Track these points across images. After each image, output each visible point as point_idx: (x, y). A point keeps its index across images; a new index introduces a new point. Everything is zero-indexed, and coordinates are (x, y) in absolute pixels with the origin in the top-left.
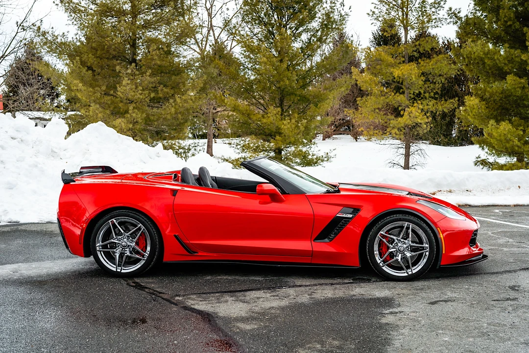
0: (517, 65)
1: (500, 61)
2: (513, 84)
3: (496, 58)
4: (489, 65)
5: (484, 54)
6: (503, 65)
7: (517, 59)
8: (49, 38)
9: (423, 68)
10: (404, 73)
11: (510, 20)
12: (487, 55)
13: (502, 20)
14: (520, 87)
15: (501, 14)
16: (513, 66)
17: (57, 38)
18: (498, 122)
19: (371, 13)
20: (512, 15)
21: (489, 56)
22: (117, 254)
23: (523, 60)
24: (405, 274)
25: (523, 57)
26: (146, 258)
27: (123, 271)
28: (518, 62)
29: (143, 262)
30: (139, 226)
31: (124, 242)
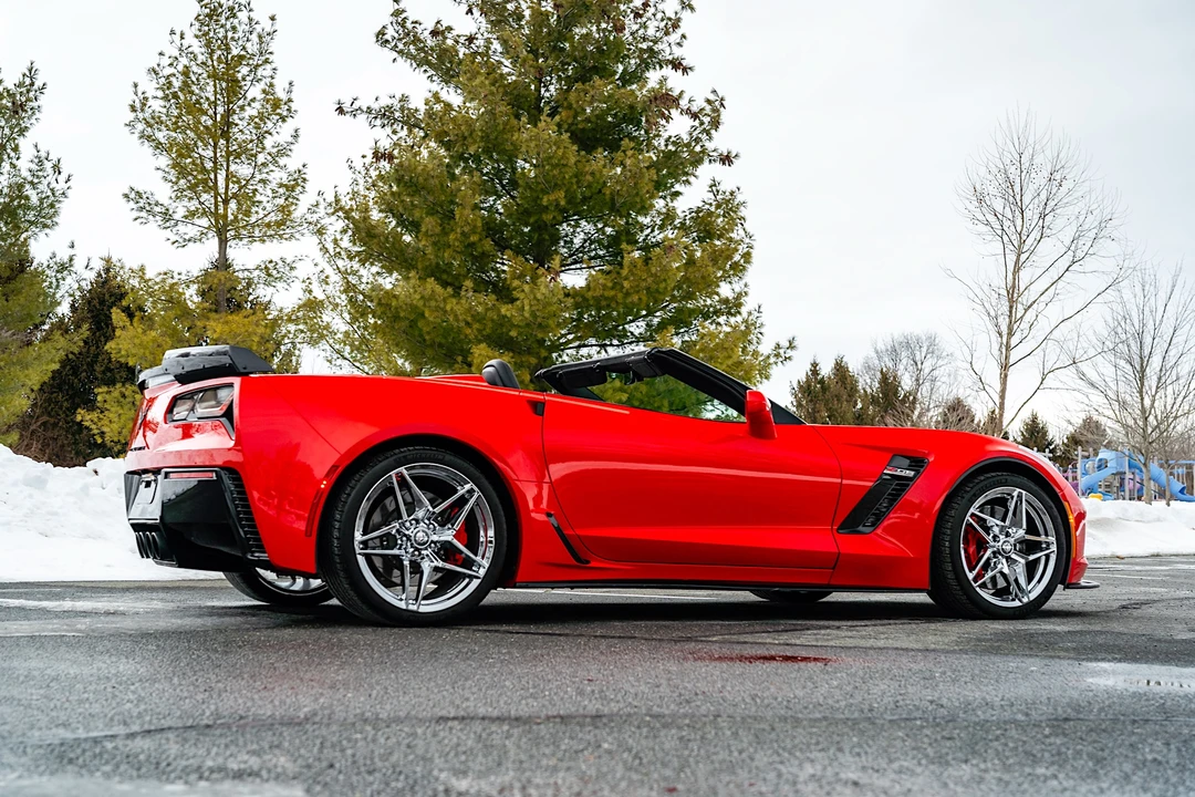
0: (490, 325)
1: (456, 316)
3: (448, 308)
4: (428, 323)
5: (422, 297)
6: (462, 324)
7: (489, 314)
11: (475, 233)
12: (430, 299)
13: (459, 230)
15: (457, 217)
16: (481, 327)
19: (132, 195)
20: (479, 223)
21: (433, 304)
22: (406, 563)
23: (506, 316)
24: (1017, 603)
25: (503, 311)
26: (482, 572)
27: (423, 609)
28: (493, 320)
29: (476, 583)
30: (467, 487)
31: (420, 533)
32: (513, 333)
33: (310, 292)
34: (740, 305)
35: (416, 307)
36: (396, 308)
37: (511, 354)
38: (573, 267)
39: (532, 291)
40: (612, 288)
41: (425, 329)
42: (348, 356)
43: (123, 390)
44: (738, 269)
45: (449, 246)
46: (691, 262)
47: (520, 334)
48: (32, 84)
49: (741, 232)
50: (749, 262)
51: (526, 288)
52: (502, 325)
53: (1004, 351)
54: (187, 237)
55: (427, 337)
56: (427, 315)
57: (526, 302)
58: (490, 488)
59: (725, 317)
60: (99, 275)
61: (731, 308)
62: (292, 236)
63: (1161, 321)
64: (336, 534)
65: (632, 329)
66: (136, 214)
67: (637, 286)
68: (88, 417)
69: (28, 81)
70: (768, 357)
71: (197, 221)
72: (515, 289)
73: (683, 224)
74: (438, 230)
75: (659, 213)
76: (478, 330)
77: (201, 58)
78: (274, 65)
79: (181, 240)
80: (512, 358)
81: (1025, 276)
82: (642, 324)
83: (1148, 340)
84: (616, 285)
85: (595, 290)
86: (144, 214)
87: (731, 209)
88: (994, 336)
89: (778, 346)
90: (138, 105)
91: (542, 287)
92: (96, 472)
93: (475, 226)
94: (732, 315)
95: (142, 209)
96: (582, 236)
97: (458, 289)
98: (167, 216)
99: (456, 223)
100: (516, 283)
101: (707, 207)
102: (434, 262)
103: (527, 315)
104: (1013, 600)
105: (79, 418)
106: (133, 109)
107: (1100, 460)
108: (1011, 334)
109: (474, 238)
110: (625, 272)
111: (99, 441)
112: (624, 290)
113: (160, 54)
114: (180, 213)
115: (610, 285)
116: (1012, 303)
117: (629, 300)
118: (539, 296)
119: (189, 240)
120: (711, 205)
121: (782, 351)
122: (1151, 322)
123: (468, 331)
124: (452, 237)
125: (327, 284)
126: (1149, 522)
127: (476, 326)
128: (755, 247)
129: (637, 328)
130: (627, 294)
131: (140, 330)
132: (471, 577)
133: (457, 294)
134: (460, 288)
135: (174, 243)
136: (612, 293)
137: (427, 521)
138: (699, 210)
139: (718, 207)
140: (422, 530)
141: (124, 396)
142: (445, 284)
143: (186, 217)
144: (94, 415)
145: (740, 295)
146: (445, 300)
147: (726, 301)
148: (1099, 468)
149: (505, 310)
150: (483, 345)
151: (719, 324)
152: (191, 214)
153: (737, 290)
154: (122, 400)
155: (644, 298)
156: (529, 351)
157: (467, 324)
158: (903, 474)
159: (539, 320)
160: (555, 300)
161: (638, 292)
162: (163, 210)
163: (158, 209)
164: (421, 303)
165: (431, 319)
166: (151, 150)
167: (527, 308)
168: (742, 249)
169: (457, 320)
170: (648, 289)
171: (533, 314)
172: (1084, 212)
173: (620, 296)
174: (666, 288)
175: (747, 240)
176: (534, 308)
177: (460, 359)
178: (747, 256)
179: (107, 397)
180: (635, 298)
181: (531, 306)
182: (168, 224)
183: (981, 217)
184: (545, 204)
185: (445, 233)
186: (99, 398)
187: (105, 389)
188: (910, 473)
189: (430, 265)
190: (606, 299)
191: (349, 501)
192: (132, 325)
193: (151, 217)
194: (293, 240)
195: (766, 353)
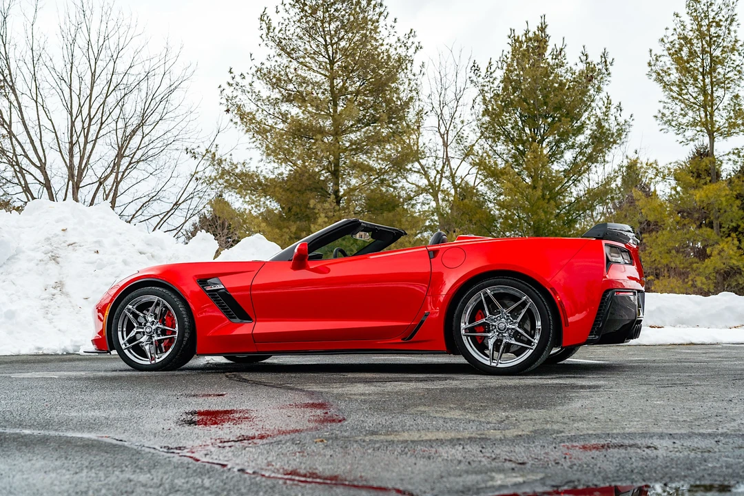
8: (227, 168)
9: (738, 188)
10: (710, 195)
17: (237, 167)
19: (660, 115)
48: (606, 62)
69: (603, 60)
77: (689, 27)
78: (738, 22)
86: (666, 126)
90: (653, 63)
106: (650, 65)
113: (667, 29)
166: (661, 89)
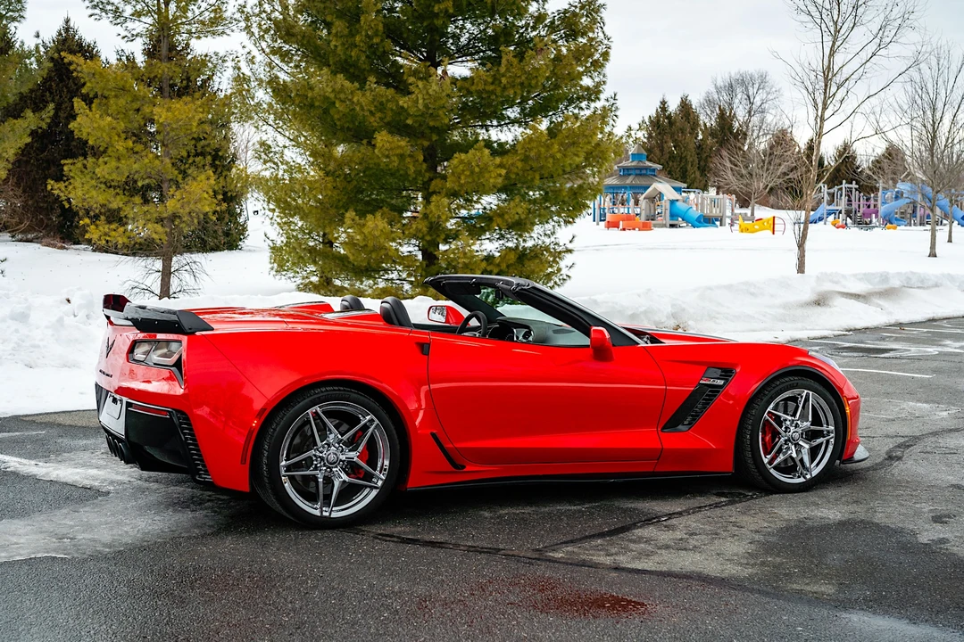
0: (390, 113)
1: (362, 106)
2: (386, 149)
3: (355, 100)
4: (339, 112)
5: (333, 91)
6: (367, 113)
7: (390, 105)
11: (377, 35)
12: (339, 93)
13: (363, 33)
14: (397, 155)
15: (362, 23)
16: (383, 116)
18: (362, 214)
20: (381, 27)
21: (342, 96)
22: (321, 480)
23: (402, 107)
24: (802, 480)
25: (401, 103)
26: (380, 483)
27: (334, 515)
28: (392, 110)
29: (374, 493)
30: (368, 418)
31: (331, 454)
32: (409, 122)
33: (239, 69)
34: (600, 92)
35: (328, 98)
36: (312, 99)
37: (408, 139)
38: (460, 60)
39: (425, 87)
40: (492, 83)
41: (336, 117)
42: (271, 123)
43: (85, 162)
44: (598, 65)
45: (356, 46)
46: (559, 58)
47: (415, 122)
49: (601, 34)
50: (607, 60)
51: (420, 84)
52: (399, 114)
53: (819, 120)
54: (135, 33)
55: (338, 123)
56: (337, 106)
57: (420, 96)
58: (386, 417)
59: (586, 102)
60: (60, 34)
61: (591, 95)
62: (223, 33)
63: (952, 91)
64: (265, 460)
65: (509, 113)
66: (91, 11)
67: (513, 82)
68: (56, 186)
70: (622, 138)
71: (143, 19)
72: (411, 84)
73: (552, 22)
74: (346, 32)
75: (532, 16)
76: (380, 118)
79: (129, 35)
80: (408, 142)
81: (839, 59)
82: (517, 109)
83: (940, 105)
84: (496, 80)
85: (477, 85)
87: (593, 10)
88: (811, 109)
89: (630, 128)
91: (433, 85)
92: (69, 301)
93: (377, 30)
94: (592, 101)
95: (95, 7)
96: (467, 35)
97: (363, 82)
98: (117, 13)
99: (361, 27)
100: (412, 79)
101: (573, 8)
102: (343, 57)
103: (421, 107)
104: (799, 477)
105: (49, 187)
107: (897, 192)
108: (825, 108)
109: (376, 40)
110: (503, 69)
111: (67, 206)
112: (502, 85)
114: (128, 10)
115: (490, 80)
116: (827, 81)
117: (506, 93)
118: (431, 92)
119: (137, 36)
120: (576, 7)
121: (633, 133)
122: (944, 91)
123: (372, 119)
124: (358, 38)
125: (254, 63)
126: (928, 288)
127: (379, 115)
128: (612, 47)
129: (513, 113)
130: (505, 88)
131: (97, 116)
132: (372, 488)
133: (362, 88)
134: (365, 83)
135: (124, 38)
136: (491, 88)
137: (337, 445)
138: (566, 11)
139: (582, 8)
140: (333, 451)
141: (85, 167)
142: (352, 78)
143: (133, 15)
144: (62, 185)
145: (598, 85)
146: (352, 93)
147: (588, 89)
148: (897, 198)
149: (403, 102)
150: (384, 133)
151: (581, 108)
152: (138, 15)
153: (597, 80)
154: (84, 170)
155: (519, 92)
156: (423, 135)
157: (371, 112)
158: (715, 383)
159: (430, 111)
160: (444, 94)
161: (514, 86)
162: (114, 9)
163: (109, 7)
164: (332, 96)
165: (341, 109)
167: (421, 101)
168: (601, 49)
169: (363, 109)
170: (522, 84)
171: (426, 106)
172: (891, 4)
173: (499, 90)
174: (537, 83)
175: (606, 42)
176: (426, 101)
177: (365, 142)
178: (605, 55)
179: (72, 167)
180: (511, 93)
181: (424, 99)
182: (118, 21)
183: (804, 8)
184: (436, 11)
185: (352, 35)
186: (65, 168)
187: (70, 161)
188: (720, 382)
189: (340, 61)
190: (487, 92)
191: (275, 435)
192: (91, 110)
193: (104, 14)
194: (225, 35)
195: (620, 135)
